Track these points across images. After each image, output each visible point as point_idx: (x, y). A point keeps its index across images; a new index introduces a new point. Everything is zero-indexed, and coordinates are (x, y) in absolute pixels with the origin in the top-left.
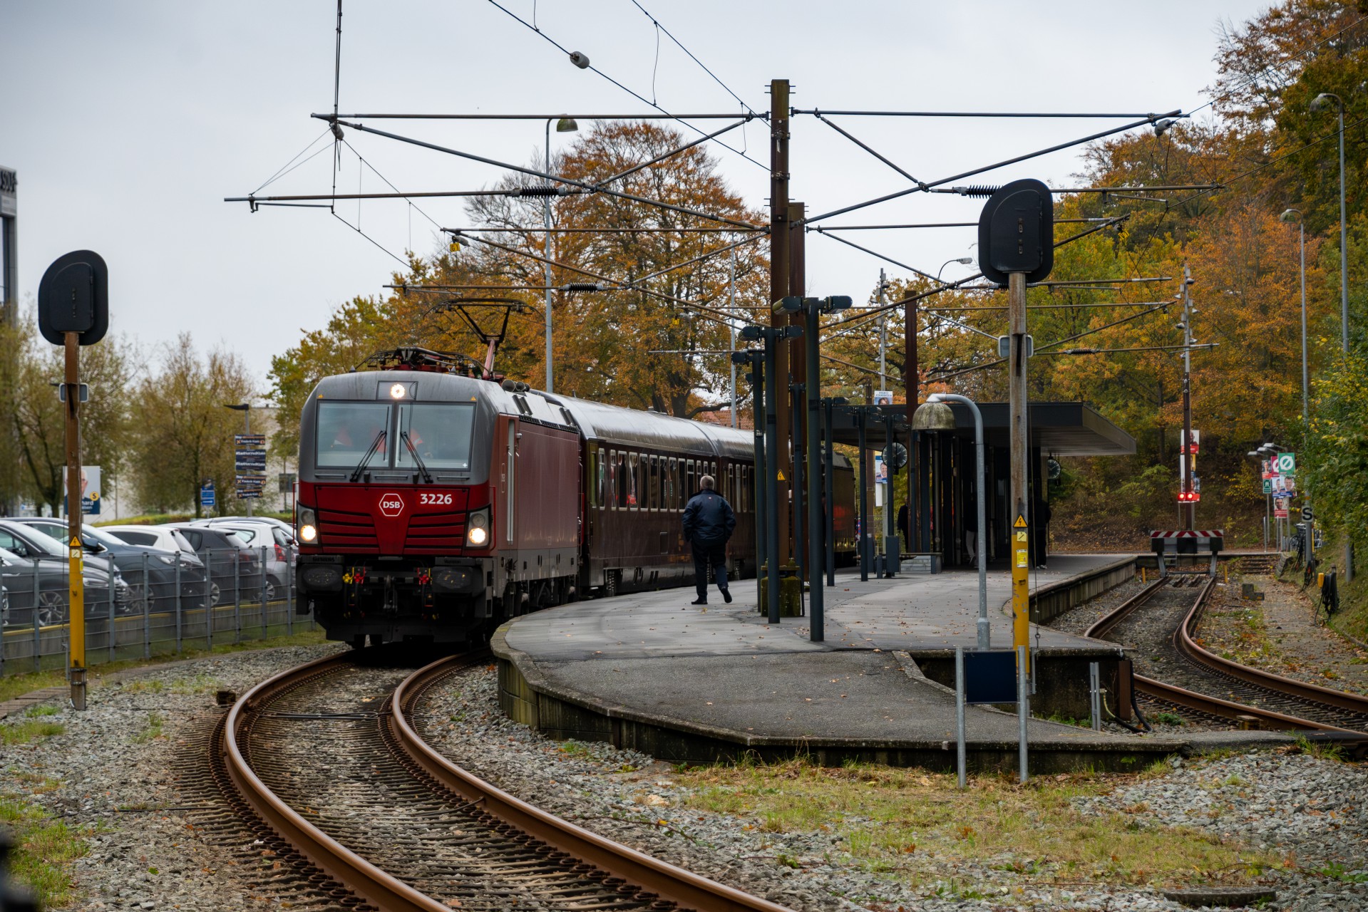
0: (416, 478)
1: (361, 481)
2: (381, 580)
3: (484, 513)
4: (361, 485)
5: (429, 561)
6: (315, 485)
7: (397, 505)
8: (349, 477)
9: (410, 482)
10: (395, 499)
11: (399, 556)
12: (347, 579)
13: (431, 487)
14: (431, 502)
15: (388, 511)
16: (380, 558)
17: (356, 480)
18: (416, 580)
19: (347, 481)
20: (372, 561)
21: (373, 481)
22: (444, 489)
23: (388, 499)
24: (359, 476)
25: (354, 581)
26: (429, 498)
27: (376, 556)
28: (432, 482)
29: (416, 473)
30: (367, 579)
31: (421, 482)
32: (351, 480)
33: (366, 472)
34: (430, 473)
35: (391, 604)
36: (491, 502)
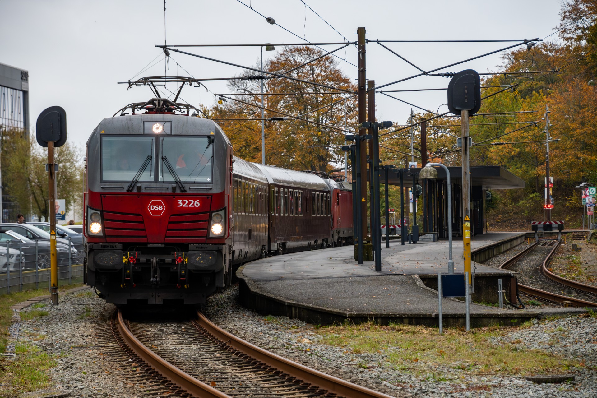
0: (174, 189)
1: (135, 191)
2: (148, 260)
3: (222, 213)
4: (135, 194)
5: (184, 247)
6: (101, 194)
7: (160, 208)
8: (126, 188)
9: (170, 191)
10: (159, 204)
11: (162, 244)
12: (125, 260)
13: (185, 195)
14: (184, 206)
15: (154, 212)
16: (149, 246)
17: (131, 191)
18: (173, 260)
19: (125, 191)
20: (143, 248)
21: (143, 191)
22: (194, 196)
23: (154, 204)
24: (133, 187)
25: (129, 261)
26: (184, 203)
27: (146, 244)
28: (185, 191)
29: (174, 185)
30: (138, 260)
31: (178, 191)
32: (128, 190)
33: (139, 185)
34: (184, 185)
35: (156, 278)
36: (226, 205)
